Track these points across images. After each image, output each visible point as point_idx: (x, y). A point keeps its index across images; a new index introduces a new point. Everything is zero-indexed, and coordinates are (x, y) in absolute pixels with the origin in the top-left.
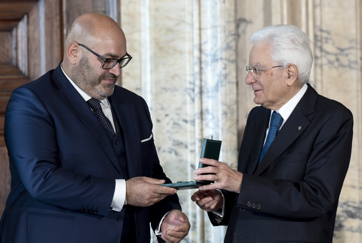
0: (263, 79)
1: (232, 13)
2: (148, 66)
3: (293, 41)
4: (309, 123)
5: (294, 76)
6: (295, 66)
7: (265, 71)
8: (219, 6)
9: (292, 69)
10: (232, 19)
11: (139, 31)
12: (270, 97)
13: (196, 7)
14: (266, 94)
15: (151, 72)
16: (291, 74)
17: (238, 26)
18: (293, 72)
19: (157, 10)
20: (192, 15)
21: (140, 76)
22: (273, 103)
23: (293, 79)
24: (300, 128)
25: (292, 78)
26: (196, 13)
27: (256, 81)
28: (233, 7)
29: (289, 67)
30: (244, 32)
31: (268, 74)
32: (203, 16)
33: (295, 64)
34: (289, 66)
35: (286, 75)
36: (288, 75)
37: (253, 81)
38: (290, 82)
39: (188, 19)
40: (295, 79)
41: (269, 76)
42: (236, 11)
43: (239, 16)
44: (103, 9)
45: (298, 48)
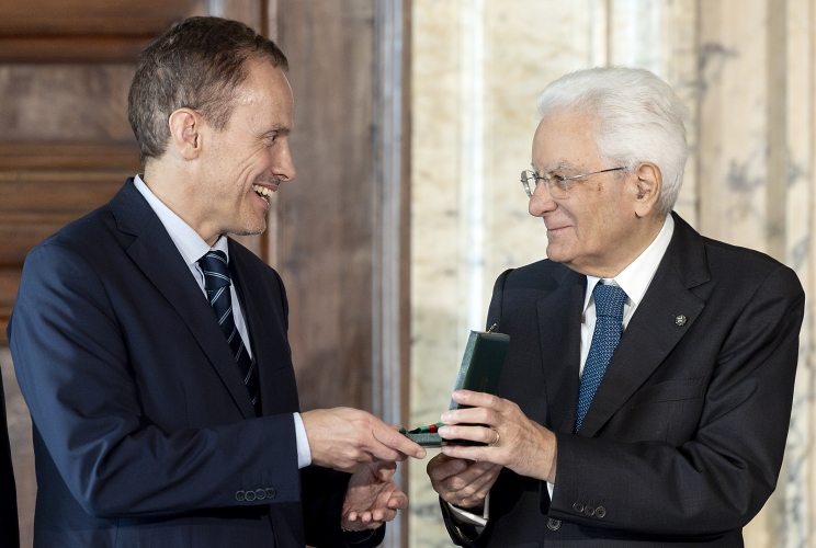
0: (575, 199)
1: (690, 29)
2: (477, 158)
3: (649, 106)
4: (702, 306)
5: (652, 193)
6: (655, 168)
7: (580, 181)
8: (657, 14)
9: (649, 175)
10: (689, 45)
11: (458, 69)
12: (592, 245)
13: (600, 13)
14: (582, 237)
15: (486, 171)
16: (645, 186)
17: (702, 63)
18: (650, 184)
19: (503, 18)
20: (590, 32)
21: (458, 182)
22: (597, 258)
23: (648, 200)
24: (680, 320)
25: (646, 197)
26: (600, 28)
27: (557, 205)
28: (690, 16)
29: (641, 170)
30: (717, 77)
31: (591, 189)
32: (616, 35)
33: (655, 161)
34: (642, 167)
35: (632, 189)
36: (637, 191)
37: (550, 206)
38: (643, 208)
39: (579, 42)
40: (655, 199)
41: (593, 194)
42: (698, 25)
43: (707, 38)
44: (368, 13)
45: (662, 122)
